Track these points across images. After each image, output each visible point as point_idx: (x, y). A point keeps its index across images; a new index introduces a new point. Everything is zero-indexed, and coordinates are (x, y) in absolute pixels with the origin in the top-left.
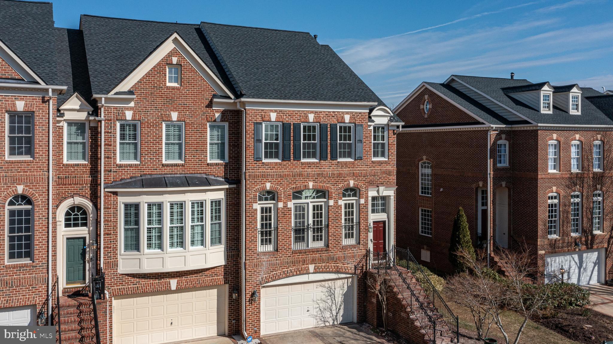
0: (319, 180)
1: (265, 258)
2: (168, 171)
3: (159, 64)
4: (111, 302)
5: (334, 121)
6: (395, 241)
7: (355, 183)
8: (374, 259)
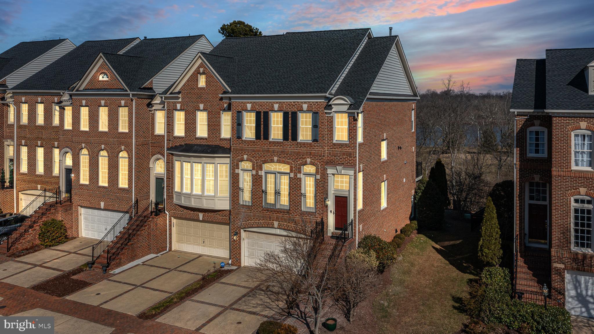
0: (283, 156)
1: (243, 210)
2: (198, 142)
3: (193, 73)
4: (170, 219)
5: (295, 109)
6: (355, 217)
7: (311, 161)
8: (336, 228)
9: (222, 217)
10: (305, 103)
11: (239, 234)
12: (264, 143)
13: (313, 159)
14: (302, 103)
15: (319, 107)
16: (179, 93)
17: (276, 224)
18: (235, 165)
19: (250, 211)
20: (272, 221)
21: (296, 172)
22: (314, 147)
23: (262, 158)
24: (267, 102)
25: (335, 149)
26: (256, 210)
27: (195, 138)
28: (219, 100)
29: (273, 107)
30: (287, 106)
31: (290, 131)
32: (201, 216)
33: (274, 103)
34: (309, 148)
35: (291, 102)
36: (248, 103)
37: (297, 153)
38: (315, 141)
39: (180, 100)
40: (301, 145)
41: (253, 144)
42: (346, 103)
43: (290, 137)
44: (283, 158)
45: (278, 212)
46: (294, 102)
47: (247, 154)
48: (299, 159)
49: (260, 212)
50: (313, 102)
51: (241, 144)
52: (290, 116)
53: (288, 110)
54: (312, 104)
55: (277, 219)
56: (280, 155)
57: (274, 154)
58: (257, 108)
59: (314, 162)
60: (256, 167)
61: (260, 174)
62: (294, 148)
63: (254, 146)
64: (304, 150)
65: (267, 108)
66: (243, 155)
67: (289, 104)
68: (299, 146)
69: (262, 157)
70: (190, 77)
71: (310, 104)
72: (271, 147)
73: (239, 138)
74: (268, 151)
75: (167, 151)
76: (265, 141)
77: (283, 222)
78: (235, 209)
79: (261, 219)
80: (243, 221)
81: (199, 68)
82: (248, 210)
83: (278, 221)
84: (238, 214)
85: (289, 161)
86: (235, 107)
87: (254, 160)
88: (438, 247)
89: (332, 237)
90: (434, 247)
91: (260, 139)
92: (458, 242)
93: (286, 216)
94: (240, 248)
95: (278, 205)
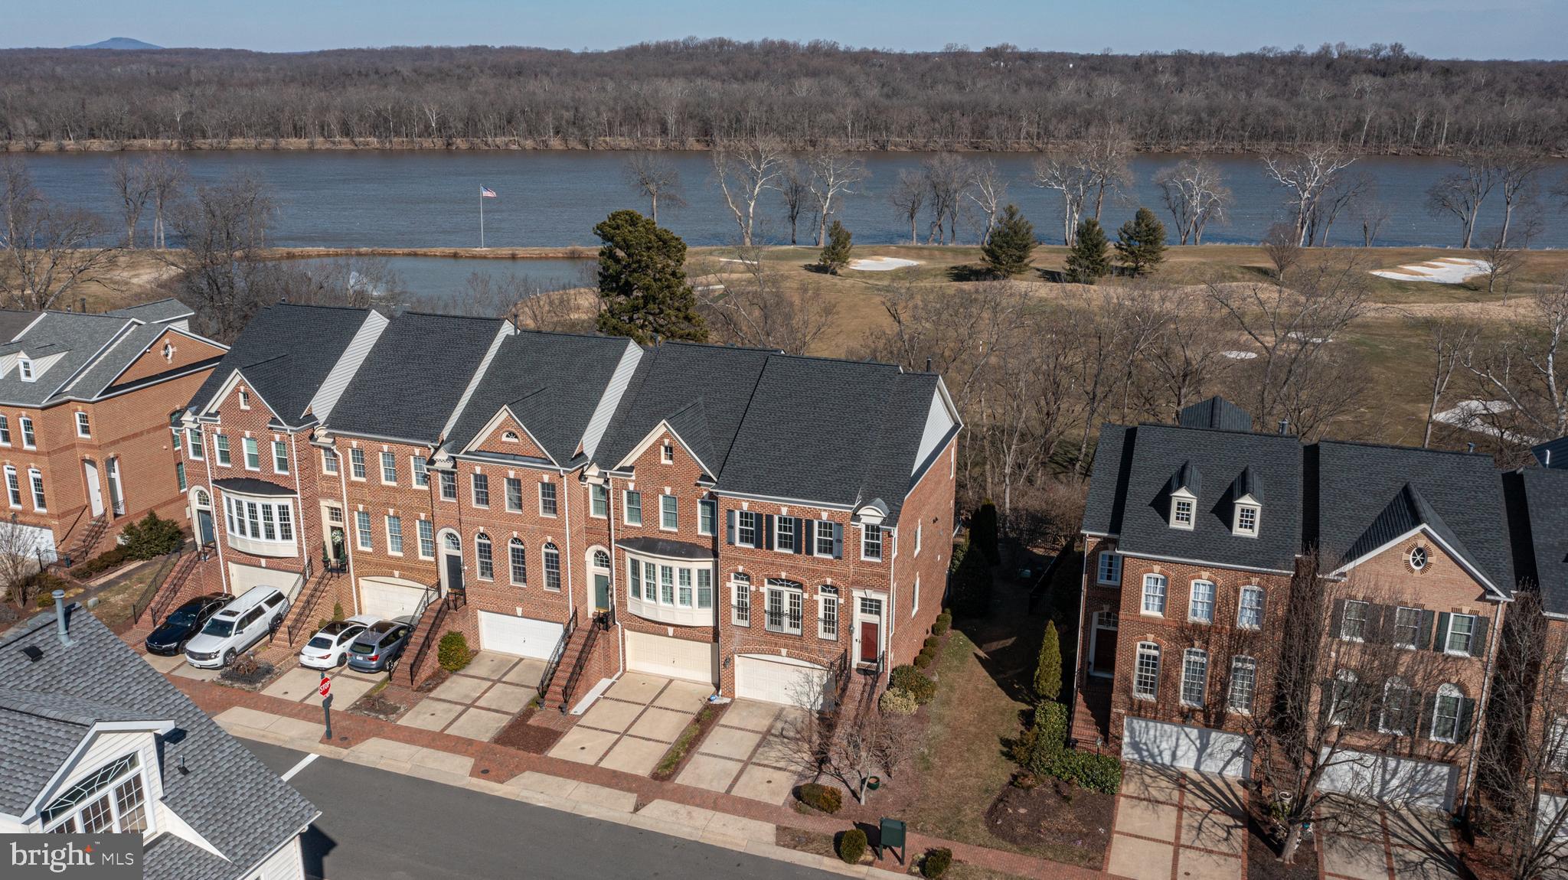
0: (793, 572)
1: (738, 632)
2: (663, 537)
3: (654, 444)
4: (623, 632)
5: (809, 517)
6: (887, 648)
7: (832, 581)
8: (863, 659)
9: (700, 635)
10: (825, 512)
11: (728, 658)
12: (766, 553)
13: (834, 580)
14: (820, 511)
15: (844, 518)
16: (631, 468)
17: (784, 651)
19: (746, 633)
20: (778, 648)
21: (810, 592)
22: (835, 563)
23: (764, 571)
24: (771, 503)
25: (862, 566)
26: (754, 632)
27: (659, 530)
29: (779, 511)
30: (799, 512)
31: (804, 543)
32: (671, 631)
33: (781, 505)
34: (829, 565)
35: (805, 508)
36: (744, 501)
37: (814, 570)
38: (836, 556)
39: (633, 478)
40: (818, 560)
42: (879, 515)
43: (804, 550)
44: (794, 574)
45: (785, 637)
46: (810, 508)
47: (742, 565)
48: (816, 576)
49: (760, 635)
50: (835, 512)
51: (734, 551)
52: (803, 524)
53: (801, 517)
55: (786, 646)
56: (788, 570)
57: (781, 568)
58: (757, 510)
59: (836, 582)
60: (754, 580)
61: (759, 589)
62: (809, 563)
63: (751, 555)
64: (822, 567)
65: (771, 511)
67: (803, 510)
68: (815, 561)
69: (762, 569)
70: (649, 448)
71: (830, 514)
72: (776, 558)
73: (732, 544)
74: (772, 564)
75: (614, 543)
76: (768, 550)
77: (793, 649)
78: (726, 630)
79: (762, 644)
80: (738, 645)
81: (662, 437)
82: (744, 632)
83: (787, 648)
84: (730, 636)
85: (801, 578)
86: (724, 503)
87: (752, 572)
88: (983, 653)
89: (858, 670)
90: (976, 656)
91: (761, 548)
93: (798, 643)
94: (733, 677)
95: (787, 629)
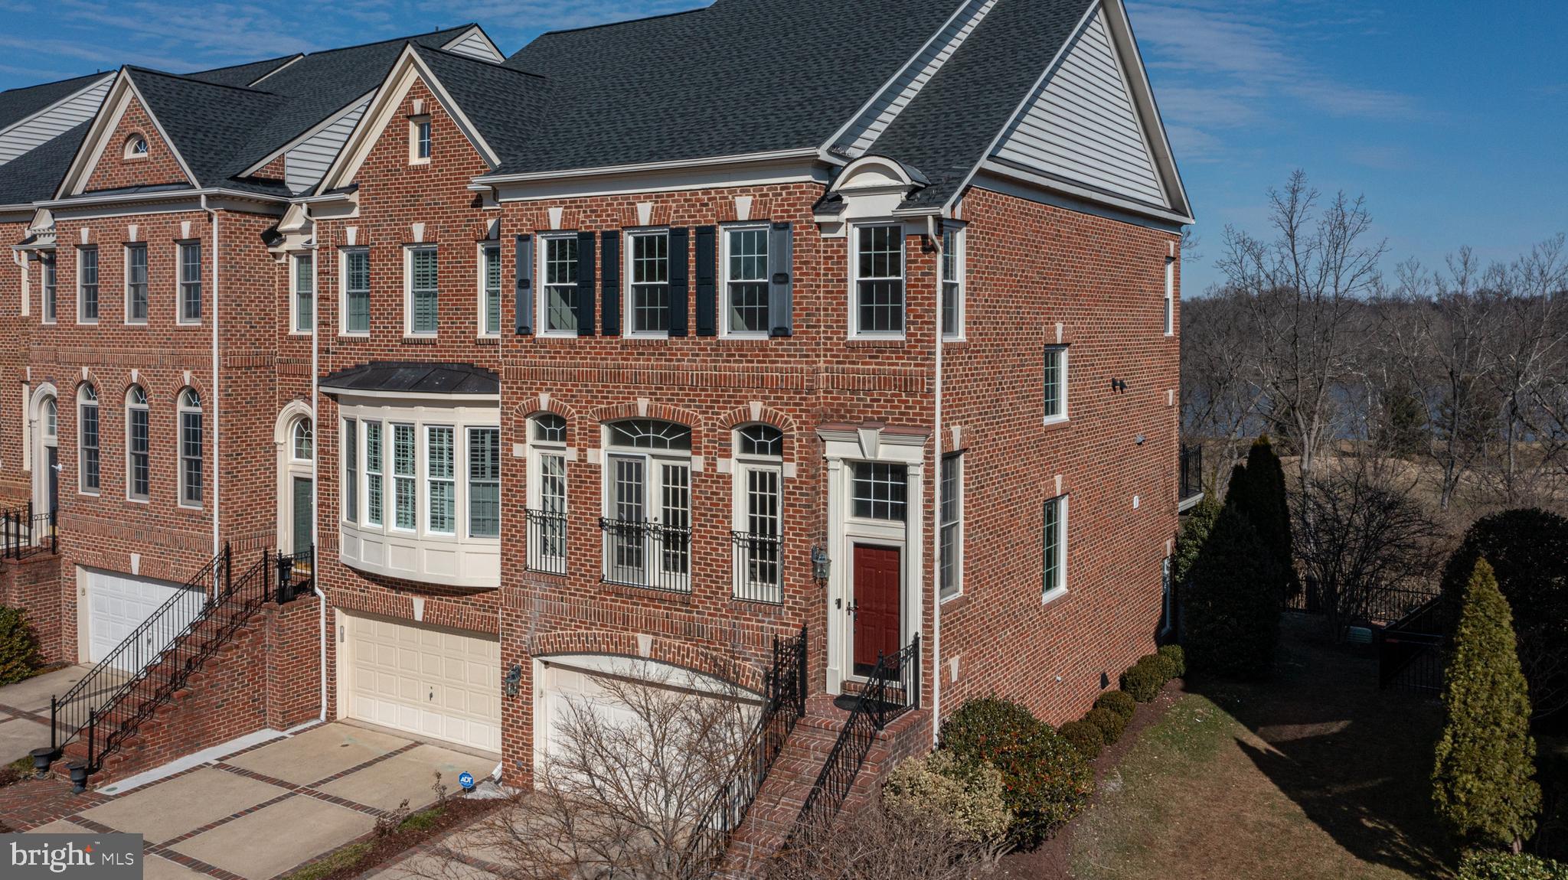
0: (666, 394)
1: (538, 589)
2: (408, 355)
3: (395, 118)
4: (331, 616)
5: (707, 218)
6: (928, 625)
7: (766, 411)
9: (482, 613)
10: (745, 190)
11: (525, 673)
12: (605, 348)
13: (770, 404)
14: (732, 191)
15: (794, 205)
16: (353, 188)
17: (644, 643)
18: (510, 429)
19: (561, 593)
20: (631, 634)
21: (711, 453)
22: (776, 356)
23: (598, 403)
24: (615, 198)
25: (853, 363)
26: (577, 590)
27: (401, 341)
28: (472, 206)
29: (634, 212)
30: (682, 206)
31: (692, 301)
32: (419, 604)
33: (637, 196)
34: (759, 362)
35: (694, 192)
36: (553, 203)
37: (718, 383)
38: (779, 332)
39: (356, 213)
40: (730, 350)
41: (569, 353)
42: (894, 183)
43: (692, 323)
44: (669, 400)
45: (652, 599)
46: (706, 191)
47: (551, 390)
48: (724, 402)
49: (591, 597)
50: (772, 187)
51: (530, 352)
52: (691, 244)
53: (686, 222)
54: (767, 195)
55: (649, 627)
56: (656, 388)
57: (637, 388)
58: (583, 222)
59: (777, 414)
60: (579, 434)
61: (590, 460)
62: (706, 361)
63: (571, 358)
64: (738, 368)
65: (616, 220)
66: (537, 395)
67: (690, 199)
68: (721, 355)
69: (596, 397)
70: (384, 131)
71: (761, 196)
72: (628, 359)
73: (523, 331)
74: (616, 377)
75: (318, 386)
76: (608, 339)
77: (669, 637)
78: (513, 586)
79: (596, 625)
80: (539, 630)
82: (554, 592)
83: (654, 634)
84: (520, 603)
85: (687, 410)
86: (511, 220)
87: (573, 411)
88: (1260, 744)
89: (841, 701)
90: (1242, 745)
91: (592, 334)
92: (1336, 727)
93: (679, 616)
94: (529, 725)
95: (654, 574)
